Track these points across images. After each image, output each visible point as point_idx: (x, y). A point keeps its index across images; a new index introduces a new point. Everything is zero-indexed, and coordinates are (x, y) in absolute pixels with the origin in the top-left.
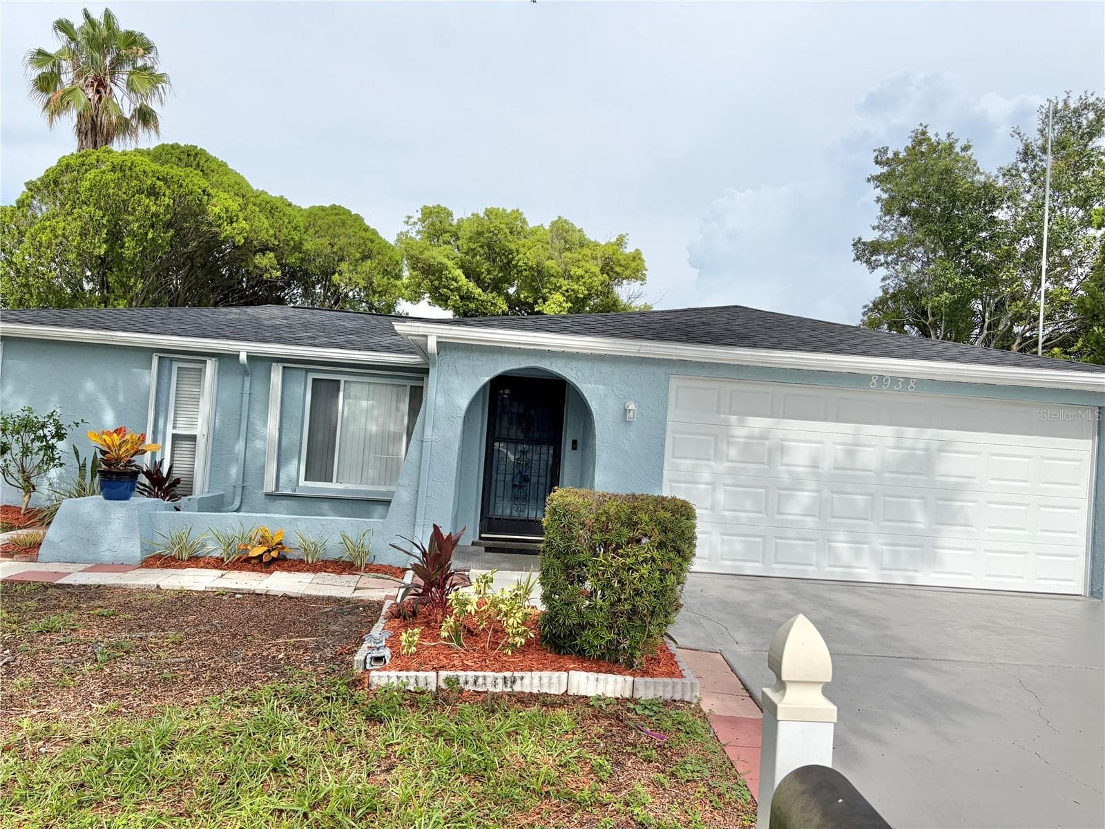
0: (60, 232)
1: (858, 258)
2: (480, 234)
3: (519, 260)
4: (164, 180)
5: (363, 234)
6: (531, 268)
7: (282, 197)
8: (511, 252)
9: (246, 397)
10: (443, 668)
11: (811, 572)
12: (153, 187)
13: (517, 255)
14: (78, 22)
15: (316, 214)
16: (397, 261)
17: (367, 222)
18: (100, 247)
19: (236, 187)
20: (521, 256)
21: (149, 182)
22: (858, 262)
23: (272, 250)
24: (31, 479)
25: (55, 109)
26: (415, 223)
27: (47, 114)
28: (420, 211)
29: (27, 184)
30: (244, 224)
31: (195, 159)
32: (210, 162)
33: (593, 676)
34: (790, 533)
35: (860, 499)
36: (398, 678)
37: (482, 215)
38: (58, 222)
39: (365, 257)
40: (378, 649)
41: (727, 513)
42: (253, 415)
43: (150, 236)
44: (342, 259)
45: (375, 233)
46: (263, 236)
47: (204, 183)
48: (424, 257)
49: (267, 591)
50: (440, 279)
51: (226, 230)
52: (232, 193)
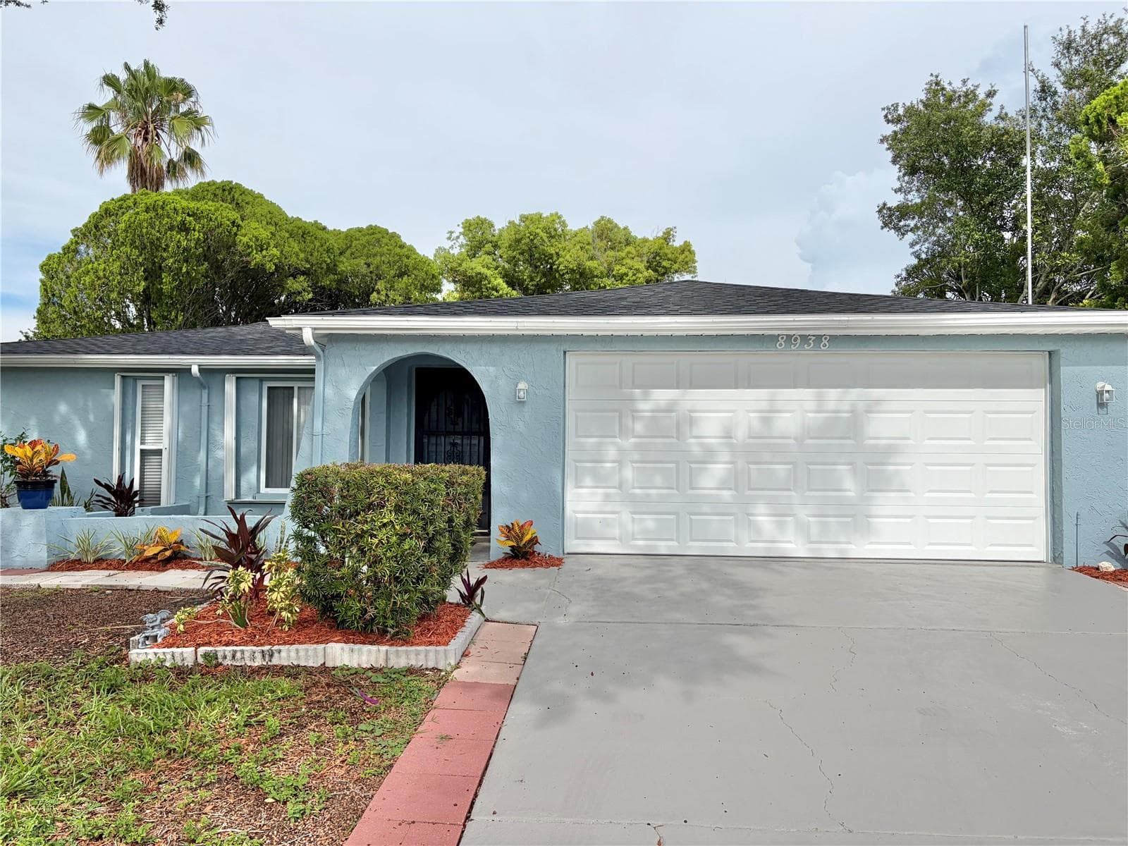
0: (101, 274)
1: (885, 225)
2: (518, 241)
3: (559, 265)
4: (193, 215)
5: (398, 250)
6: (573, 271)
7: (316, 222)
8: (551, 256)
9: (205, 409)
10: (204, 645)
11: (730, 548)
12: (183, 223)
13: (558, 259)
14: (123, 76)
15: (351, 236)
16: (433, 275)
17: (404, 239)
18: (139, 285)
19: (269, 216)
20: (561, 260)
21: (179, 219)
22: (886, 229)
23: (303, 273)
24: (7, 499)
25: (106, 159)
26: (458, 237)
27: (98, 164)
28: (461, 225)
29: (73, 231)
30: (275, 251)
31: (229, 194)
32: (246, 195)
33: (347, 647)
34: (706, 509)
35: (781, 469)
36: (156, 654)
37: (517, 222)
38: (99, 264)
39: (401, 275)
40: (153, 628)
41: (638, 491)
42: (214, 426)
43: (184, 270)
44: (379, 277)
45: (412, 249)
46: (293, 260)
47: (235, 215)
48: (461, 269)
49: (139, 587)
50: (480, 289)
51: (255, 258)
52: (264, 223)
